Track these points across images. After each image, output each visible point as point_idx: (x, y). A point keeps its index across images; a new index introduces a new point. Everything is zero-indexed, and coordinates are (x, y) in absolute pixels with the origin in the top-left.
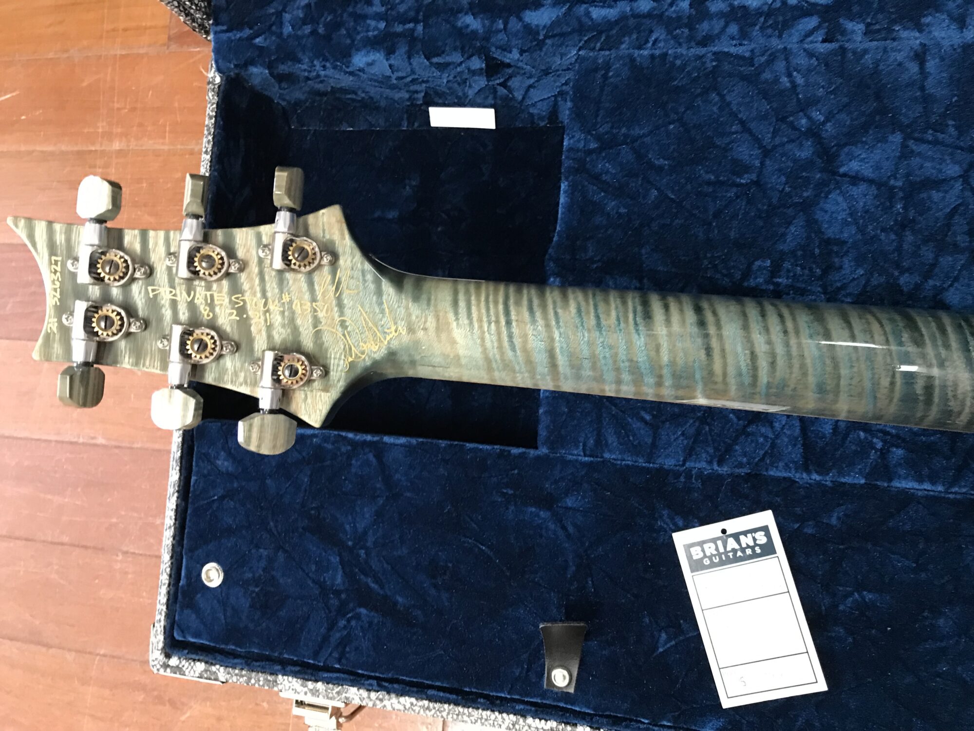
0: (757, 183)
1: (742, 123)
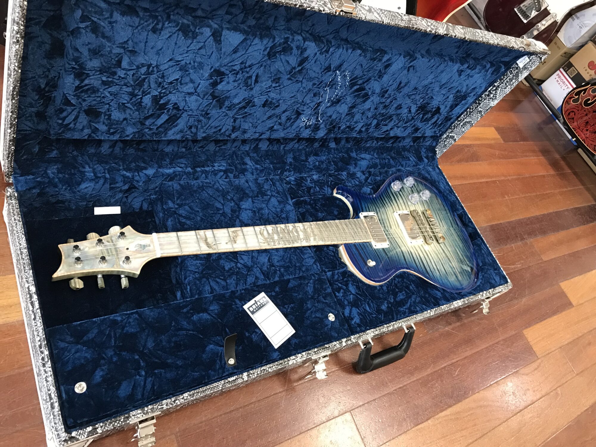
0: (224, 212)
1: (214, 198)
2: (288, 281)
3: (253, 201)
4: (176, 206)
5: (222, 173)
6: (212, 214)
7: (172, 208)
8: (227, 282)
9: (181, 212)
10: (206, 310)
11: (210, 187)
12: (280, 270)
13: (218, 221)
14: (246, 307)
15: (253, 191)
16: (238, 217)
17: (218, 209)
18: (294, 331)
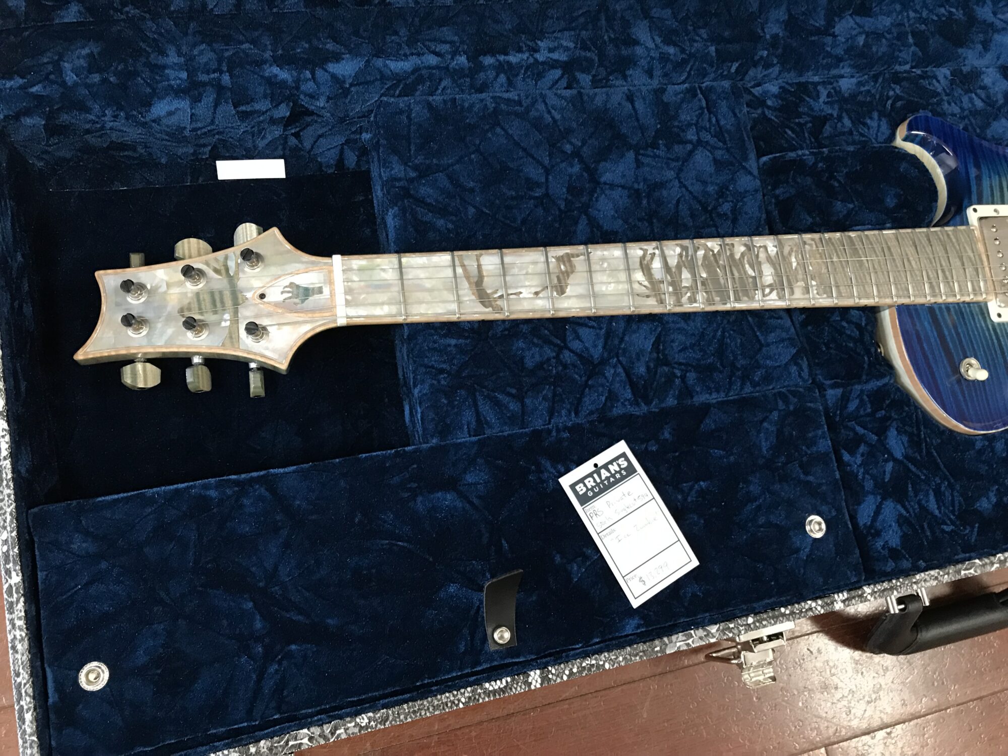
2: (706, 408)
3: (637, 161)
4: (413, 174)
5: (558, 73)
6: (512, 198)
7: (400, 180)
8: (523, 405)
9: (425, 191)
10: (452, 484)
11: (517, 115)
12: (683, 378)
13: (524, 222)
14: (565, 481)
15: (642, 128)
16: (585, 209)
17: (531, 184)
18: (695, 563)
